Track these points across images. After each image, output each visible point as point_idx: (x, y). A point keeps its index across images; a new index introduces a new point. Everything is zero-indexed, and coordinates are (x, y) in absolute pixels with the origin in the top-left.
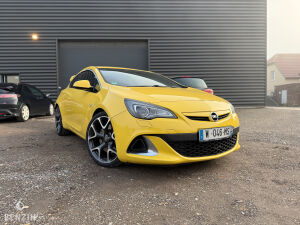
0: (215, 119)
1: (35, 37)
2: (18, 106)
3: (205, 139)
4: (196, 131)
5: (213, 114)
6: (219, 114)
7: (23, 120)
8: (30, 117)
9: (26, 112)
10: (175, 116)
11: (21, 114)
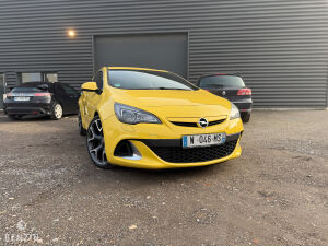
0: (204, 125)
1: (72, 33)
2: (51, 105)
3: (189, 145)
4: (179, 137)
5: (203, 120)
6: (208, 120)
7: (55, 119)
8: (63, 116)
9: (59, 111)
10: (160, 122)
11: (54, 113)
